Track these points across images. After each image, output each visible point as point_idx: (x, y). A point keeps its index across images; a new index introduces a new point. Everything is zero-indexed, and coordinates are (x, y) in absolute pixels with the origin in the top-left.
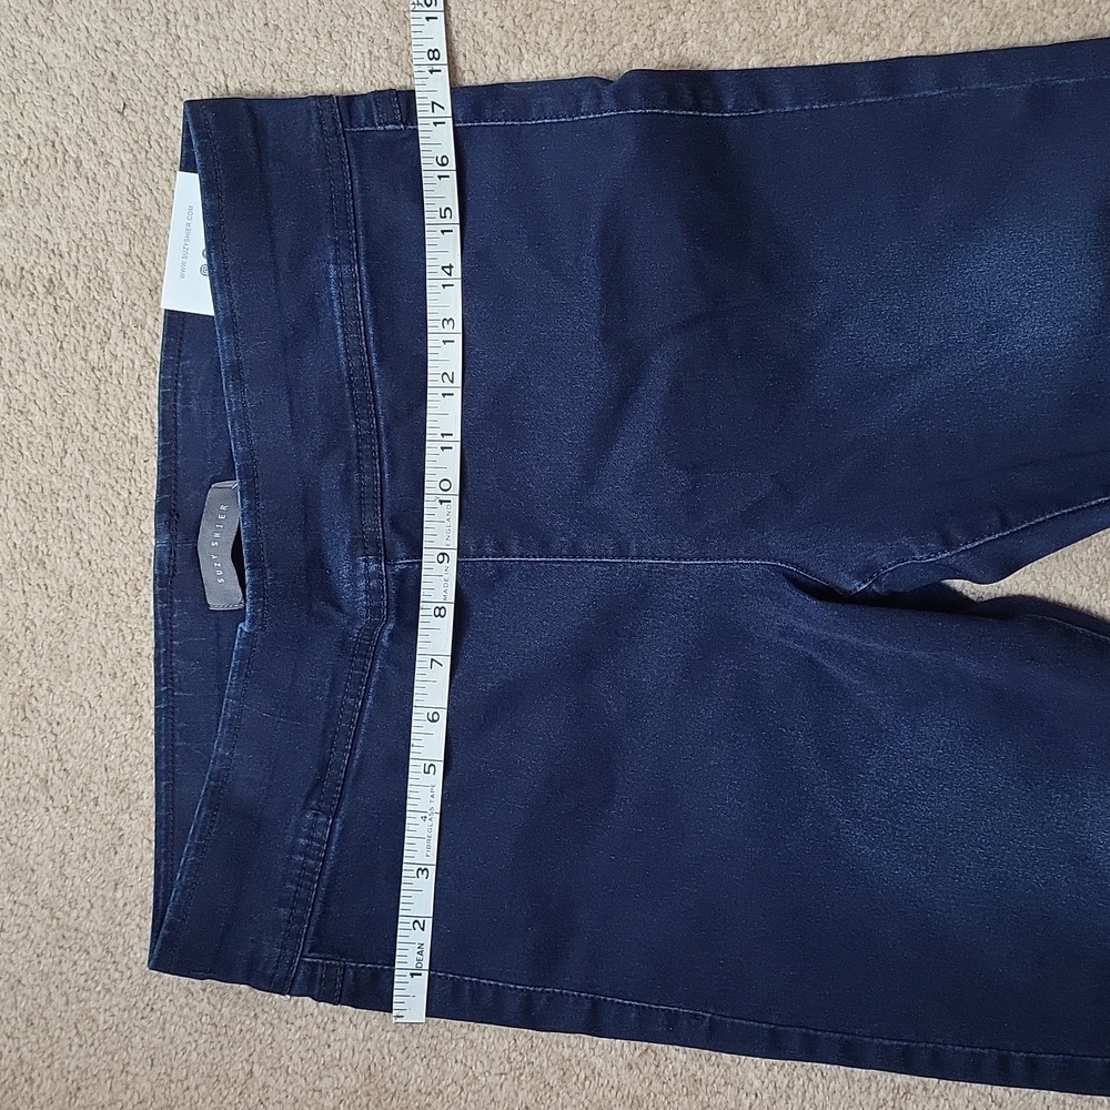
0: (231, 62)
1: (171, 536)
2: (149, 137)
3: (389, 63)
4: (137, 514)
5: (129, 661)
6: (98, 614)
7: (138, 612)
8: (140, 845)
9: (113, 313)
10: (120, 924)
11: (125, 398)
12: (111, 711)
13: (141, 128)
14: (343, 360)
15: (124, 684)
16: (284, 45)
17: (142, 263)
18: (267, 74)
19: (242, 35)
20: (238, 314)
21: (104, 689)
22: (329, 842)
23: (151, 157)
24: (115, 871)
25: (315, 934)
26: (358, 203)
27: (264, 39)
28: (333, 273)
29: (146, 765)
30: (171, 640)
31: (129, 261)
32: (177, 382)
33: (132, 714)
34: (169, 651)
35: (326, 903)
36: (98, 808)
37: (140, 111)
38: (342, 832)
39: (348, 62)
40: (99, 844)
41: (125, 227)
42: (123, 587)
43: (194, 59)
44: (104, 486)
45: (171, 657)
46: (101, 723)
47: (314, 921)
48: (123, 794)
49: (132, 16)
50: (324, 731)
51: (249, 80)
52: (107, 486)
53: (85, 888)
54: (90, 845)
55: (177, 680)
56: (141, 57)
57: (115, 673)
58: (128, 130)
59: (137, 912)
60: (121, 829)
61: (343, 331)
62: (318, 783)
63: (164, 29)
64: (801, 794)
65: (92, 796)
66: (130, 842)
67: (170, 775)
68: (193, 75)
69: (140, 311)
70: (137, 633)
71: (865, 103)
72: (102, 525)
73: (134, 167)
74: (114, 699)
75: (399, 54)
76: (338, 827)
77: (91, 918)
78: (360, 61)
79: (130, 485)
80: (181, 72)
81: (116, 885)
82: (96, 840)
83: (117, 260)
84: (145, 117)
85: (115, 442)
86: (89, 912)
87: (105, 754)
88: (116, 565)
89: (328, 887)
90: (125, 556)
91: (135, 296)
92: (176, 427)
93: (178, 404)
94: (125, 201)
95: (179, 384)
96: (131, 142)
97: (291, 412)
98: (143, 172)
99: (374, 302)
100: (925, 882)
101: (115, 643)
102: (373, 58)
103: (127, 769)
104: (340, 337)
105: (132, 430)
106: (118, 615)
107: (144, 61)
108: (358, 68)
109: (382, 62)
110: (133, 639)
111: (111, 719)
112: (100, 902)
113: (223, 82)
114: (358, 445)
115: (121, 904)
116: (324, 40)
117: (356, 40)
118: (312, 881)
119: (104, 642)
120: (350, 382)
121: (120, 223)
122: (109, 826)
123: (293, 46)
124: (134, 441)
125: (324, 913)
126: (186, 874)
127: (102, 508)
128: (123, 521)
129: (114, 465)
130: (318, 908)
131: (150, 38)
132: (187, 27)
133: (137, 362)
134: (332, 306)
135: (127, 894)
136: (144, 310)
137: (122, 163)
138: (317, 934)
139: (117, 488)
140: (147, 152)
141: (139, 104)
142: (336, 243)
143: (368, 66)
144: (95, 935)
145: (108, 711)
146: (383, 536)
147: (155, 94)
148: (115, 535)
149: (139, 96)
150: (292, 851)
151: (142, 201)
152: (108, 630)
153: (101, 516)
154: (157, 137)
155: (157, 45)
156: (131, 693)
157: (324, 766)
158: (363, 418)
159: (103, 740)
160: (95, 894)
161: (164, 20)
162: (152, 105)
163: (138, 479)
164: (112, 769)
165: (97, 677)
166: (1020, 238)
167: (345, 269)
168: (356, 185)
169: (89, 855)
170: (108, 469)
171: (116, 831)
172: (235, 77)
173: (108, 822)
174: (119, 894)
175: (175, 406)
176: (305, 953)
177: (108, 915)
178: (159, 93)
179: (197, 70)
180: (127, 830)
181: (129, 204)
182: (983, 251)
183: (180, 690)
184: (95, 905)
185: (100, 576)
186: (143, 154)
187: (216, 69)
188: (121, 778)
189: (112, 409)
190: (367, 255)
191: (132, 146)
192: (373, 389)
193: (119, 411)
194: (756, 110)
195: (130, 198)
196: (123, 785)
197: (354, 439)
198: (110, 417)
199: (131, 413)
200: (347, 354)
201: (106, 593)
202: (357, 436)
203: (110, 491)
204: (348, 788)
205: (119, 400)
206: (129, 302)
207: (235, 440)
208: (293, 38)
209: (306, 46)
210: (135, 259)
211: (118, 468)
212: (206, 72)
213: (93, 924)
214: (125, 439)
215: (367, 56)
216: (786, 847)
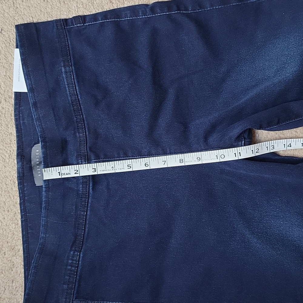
0: (34, 13)
1: (22, 163)
2: (10, 39)
3: (83, 9)
4: (13, 158)
5: (13, 206)
6: (2, 191)
7: (15, 189)
8: (20, 267)
9: (2, 94)
10: (15, 295)
11: (7, 121)
12: (8, 223)
13: (7, 36)
14: (70, 98)
15: (11, 214)
16: (50, 7)
17: (10, 78)
18: (45, 16)
19: (37, 5)
20: (34, 86)
21: (5, 216)
22: (79, 261)
23: (11, 45)
24: (12, 276)
25: (76, 293)
26: (70, 49)
27: (44, 5)
28: (63, 70)
29: (20, 240)
30: (25, 197)
31: (6, 78)
32: (20, 114)
33: (15, 223)
34: (24, 201)
35: (79, 282)
36: (5, 256)
37: (6, 31)
38: (83, 257)
39: (70, 10)
40: (7, 268)
41: (4, 67)
42: (10, 182)
43: (23, 14)
44: (2, 150)
45: (25, 203)
46: (5, 227)
47: (76, 288)
48: (13, 250)
49: (3, 2)
50: (75, 224)
51: (40, 18)
52: (3, 149)
53: (3, 283)
54: (3, 268)
55: (27, 210)
56: (6, 15)
57: (9, 210)
58: (3, 37)
59: (20, 290)
60: (13, 262)
61: (68, 89)
62: (74, 242)
63: (12, 6)
64: (234, 228)
65: (3, 252)
66: (16, 266)
67: (27, 242)
68: (23, 18)
69: (10, 93)
70: (15, 196)
71: (233, 5)
72: (2, 162)
73: (6, 48)
74: (9, 219)
75: (86, 6)
76: (81, 255)
77: (5, 293)
78: (74, 9)
79: (10, 149)
80: (19, 18)
81: (13, 281)
82: (5, 266)
83: (2, 78)
84: (8, 33)
85: (4, 135)
86: (4, 291)
87: (7, 237)
88: (7, 175)
89: (79, 276)
90: (10, 172)
91: (8, 88)
92: (21, 128)
93: (21, 121)
94: (4, 59)
95: (21, 115)
96: (4, 41)
97: (55, 116)
98: (8, 49)
99: (77, 78)
100: (279, 255)
101: (8, 200)
102: (78, 8)
103: (14, 242)
104: (68, 91)
105: (10, 131)
106: (8, 191)
107: (7, 16)
108: (73, 11)
109: (81, 8)
110: (14, 198)
111: (8, 226)
112: (8, 287)
113: (32, 20)
114: (77, 124)
115: (15, 288)
116: (62, 4)
117: (72, 2)
118: (74, 275)
119: (4, 200)
120: (73, 105)
121: (2, 66)
122: (9, 262)
123: (53, 7)
124: (11, 134)
125: (79, 285)
126: (32, 276)
127: (2, 157)
128: (8, 160)
129: (5, 143)
130: (77, 283)
131: (9, 8)
132: (20, 4)
133: (10, 109)
134: (64, 80)
135: (16, 284)
136: (12, 93)
137: (2, 47)
138: (77, 293)
139: (6, 150)
140: (9, 43)
141: (6, 29)
142: (64, 61)
143: (76, 10)
144: (6, 299)
145: (7, 223)
146: (87, 153)
147: (11, 25)
148: (6, 165)
149: (6, 26)
150: (67, 265)
151: (9, 58)
152: (6, 196)
153: (1, 159)
154: (12, 38)
155: (11, 10)
156: (14, 216)
157: (76, 236)
158: (78, 116)
159: (6, 233)
160: (6, 285)
161: (12, 3)
162: (10, 29)
163: (13, 146)
164: (10, 242)
165: (3, 212)
166: (285, 41)
167: (67, 68)
168: (69, 44)
169: (3, 272)
170: (2, 144)
171: (12, 263)
172: (35, 18)
173: (9, 260)
174: (14, 284)
175: (20, 122)
176: (73, 300)
177: (11, 292)
178: (12, 25)
179: (23, 17)
180: (15, 262)
181: (5, 60)
182: (274, 47)
183: (28, 213)
184: (6, 289)
185: (2, 179)
186: (8, 44)
187: (30, 16)
188: (13, 245)
189: (3, 125)
190: (74, 64)
191: (5, 42)
192: (80, 106)
193: (5, 125)
194: (199, 10)
195: (5, 58)
196: (13, 247)
197: (76, 123)
198: (2, 127)
199: (9, 126)
200: (70, 96)
201: (5, 184)
202: (77, 122)
203: (4, 151)
204: (84, 242)
205: (5, 122)
206: (7, 91)
207: (37, 127)
208: (53, 4)
209: (57, 6)
210: (8, 77)
211: (6, 143)
212: (26, 17)
213: (6, 295)
214: (8, 134)
215: (76, 7)
216: (232, 247)
